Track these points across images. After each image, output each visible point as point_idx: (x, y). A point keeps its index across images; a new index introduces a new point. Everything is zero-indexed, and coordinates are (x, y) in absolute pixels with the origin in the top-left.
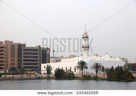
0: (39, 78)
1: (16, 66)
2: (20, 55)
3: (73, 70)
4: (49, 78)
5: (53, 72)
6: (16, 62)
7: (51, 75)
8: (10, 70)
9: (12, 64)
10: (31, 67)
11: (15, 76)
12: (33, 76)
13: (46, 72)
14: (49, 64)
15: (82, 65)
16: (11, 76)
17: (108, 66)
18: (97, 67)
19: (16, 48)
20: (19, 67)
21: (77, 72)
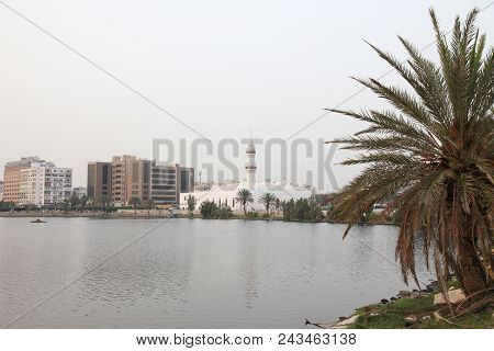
0: (176, 216)
1: (140, 196)
2: (146, 179)
3: (230, 204)
4: (191, 216)
5: (197, 206)
6: (140, 189)
7: (194, 212)
8: (130, 203)
9: (133, 193)
10: (163, 199)
11: (139, 212)
12: (166, 212)
13: (187, 206)
14: (192, 194)
15: (245, 196)
16: (133, 211)
17: (284, 198)
18: (268, 199)
19: (141, 167)
20: (144, 198)
21: (237, 208)
